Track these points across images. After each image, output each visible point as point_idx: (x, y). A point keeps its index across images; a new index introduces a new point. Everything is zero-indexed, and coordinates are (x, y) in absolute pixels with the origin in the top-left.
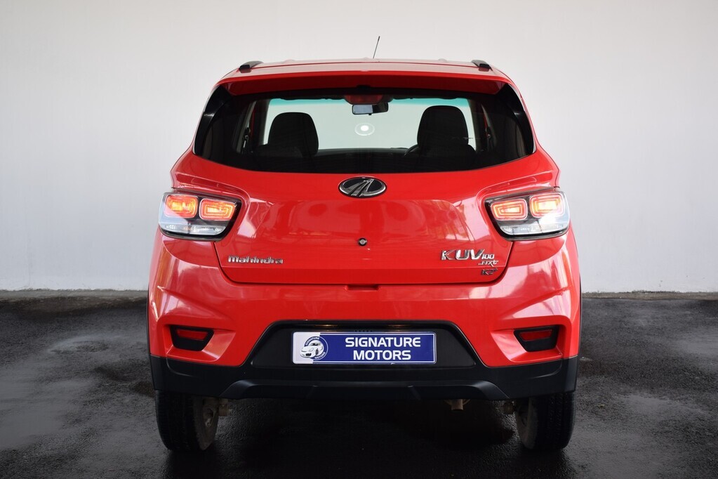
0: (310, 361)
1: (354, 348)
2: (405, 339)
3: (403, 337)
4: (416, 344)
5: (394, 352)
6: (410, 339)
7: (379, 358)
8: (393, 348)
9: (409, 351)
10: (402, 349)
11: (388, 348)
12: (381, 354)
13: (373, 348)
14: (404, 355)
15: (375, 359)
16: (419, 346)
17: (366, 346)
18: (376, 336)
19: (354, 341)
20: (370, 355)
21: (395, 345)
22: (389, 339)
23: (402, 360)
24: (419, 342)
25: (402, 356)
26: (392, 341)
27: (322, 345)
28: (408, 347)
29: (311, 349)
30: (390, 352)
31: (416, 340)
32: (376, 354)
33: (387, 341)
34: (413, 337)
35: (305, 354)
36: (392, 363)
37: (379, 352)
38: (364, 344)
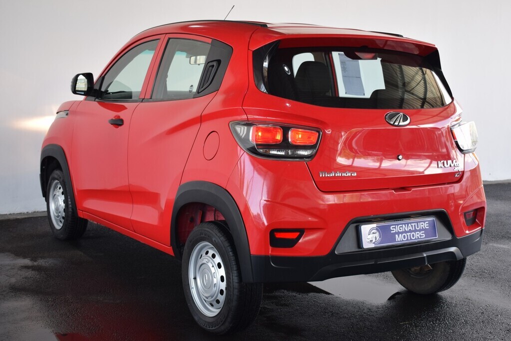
1: (396, 233)
2: (421, 223)
3: (420, 222)
4: (427, 226)
5: (416, 233)
6: (423, 223)
7: (409, 239)
8: (415, 231)
9: (423, 232)
10: (420, 230)
13: (406, 232)
15: (407, 240)
16: (428, 227)
17: (402, 231)
18: (407, 223)
19: (395, 228)
20: (404, 236)
21: (417, 228)
22: (413, 224)
24: (428, 225)
25: (420, 236)
26: (415, 225)
27: (378, 233)
29: (372, 237)
31: (427, 224)
32: (407, 235)
33: (412, 226)
34: (424, 222)
35: (369, 240)
36: (416, 241)
37: (409, 234)
38: (400, 230)
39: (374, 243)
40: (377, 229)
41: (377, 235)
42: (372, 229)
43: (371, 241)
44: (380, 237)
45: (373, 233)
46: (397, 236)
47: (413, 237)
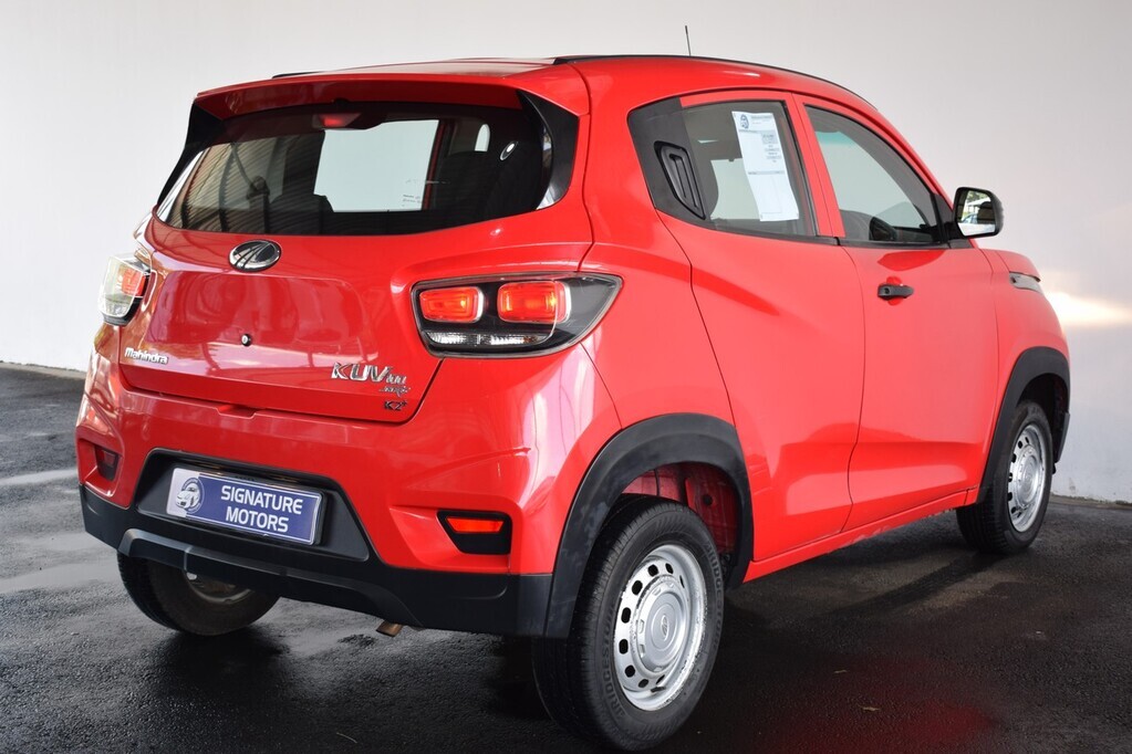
0: (182, 514)
1: (229, 503)
2: (286, 498)
4: (297, 509)
5: (271, 516)
6: (290, 499)
8: (269, 511)
9: (287, 519)
10: (279, 514)
11: (263, 510)
12: (256, 516)
13: (248, 507)
14: (281, 524)
15: (248, 525)
17: (241, 501)
22: (268, 495)
23: (277, 532)
24: (300, 507)
25: (278, 526)
26: (271, 499)
27: (198, 492)
28: (286, 514)
29: (186, 496)
30: (265, 515)
31: (298, 503)
32: (250, 515)
33: (264, 498)
34: (294, 497)
35: (180, 501)
36: (266, 534)
37: (253, 513)
38: (239, 498)
39: (186, 509)
40: (198, 484)
41: (196, 495)
42: (191, 481)
43: (183, 504)
44: (200, 501)
45: (191, 490)
46: (229, 508)
47: (262, 523)
